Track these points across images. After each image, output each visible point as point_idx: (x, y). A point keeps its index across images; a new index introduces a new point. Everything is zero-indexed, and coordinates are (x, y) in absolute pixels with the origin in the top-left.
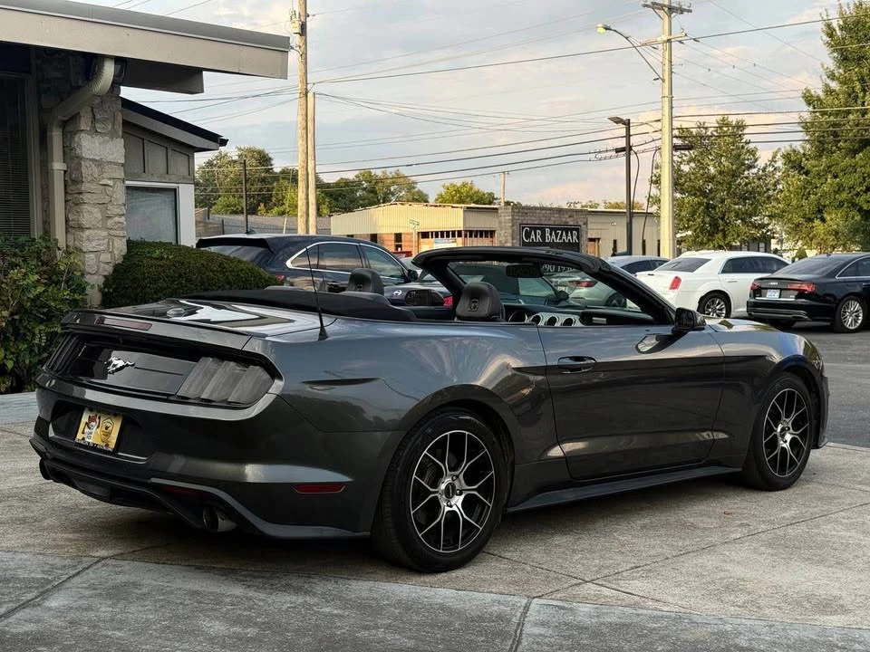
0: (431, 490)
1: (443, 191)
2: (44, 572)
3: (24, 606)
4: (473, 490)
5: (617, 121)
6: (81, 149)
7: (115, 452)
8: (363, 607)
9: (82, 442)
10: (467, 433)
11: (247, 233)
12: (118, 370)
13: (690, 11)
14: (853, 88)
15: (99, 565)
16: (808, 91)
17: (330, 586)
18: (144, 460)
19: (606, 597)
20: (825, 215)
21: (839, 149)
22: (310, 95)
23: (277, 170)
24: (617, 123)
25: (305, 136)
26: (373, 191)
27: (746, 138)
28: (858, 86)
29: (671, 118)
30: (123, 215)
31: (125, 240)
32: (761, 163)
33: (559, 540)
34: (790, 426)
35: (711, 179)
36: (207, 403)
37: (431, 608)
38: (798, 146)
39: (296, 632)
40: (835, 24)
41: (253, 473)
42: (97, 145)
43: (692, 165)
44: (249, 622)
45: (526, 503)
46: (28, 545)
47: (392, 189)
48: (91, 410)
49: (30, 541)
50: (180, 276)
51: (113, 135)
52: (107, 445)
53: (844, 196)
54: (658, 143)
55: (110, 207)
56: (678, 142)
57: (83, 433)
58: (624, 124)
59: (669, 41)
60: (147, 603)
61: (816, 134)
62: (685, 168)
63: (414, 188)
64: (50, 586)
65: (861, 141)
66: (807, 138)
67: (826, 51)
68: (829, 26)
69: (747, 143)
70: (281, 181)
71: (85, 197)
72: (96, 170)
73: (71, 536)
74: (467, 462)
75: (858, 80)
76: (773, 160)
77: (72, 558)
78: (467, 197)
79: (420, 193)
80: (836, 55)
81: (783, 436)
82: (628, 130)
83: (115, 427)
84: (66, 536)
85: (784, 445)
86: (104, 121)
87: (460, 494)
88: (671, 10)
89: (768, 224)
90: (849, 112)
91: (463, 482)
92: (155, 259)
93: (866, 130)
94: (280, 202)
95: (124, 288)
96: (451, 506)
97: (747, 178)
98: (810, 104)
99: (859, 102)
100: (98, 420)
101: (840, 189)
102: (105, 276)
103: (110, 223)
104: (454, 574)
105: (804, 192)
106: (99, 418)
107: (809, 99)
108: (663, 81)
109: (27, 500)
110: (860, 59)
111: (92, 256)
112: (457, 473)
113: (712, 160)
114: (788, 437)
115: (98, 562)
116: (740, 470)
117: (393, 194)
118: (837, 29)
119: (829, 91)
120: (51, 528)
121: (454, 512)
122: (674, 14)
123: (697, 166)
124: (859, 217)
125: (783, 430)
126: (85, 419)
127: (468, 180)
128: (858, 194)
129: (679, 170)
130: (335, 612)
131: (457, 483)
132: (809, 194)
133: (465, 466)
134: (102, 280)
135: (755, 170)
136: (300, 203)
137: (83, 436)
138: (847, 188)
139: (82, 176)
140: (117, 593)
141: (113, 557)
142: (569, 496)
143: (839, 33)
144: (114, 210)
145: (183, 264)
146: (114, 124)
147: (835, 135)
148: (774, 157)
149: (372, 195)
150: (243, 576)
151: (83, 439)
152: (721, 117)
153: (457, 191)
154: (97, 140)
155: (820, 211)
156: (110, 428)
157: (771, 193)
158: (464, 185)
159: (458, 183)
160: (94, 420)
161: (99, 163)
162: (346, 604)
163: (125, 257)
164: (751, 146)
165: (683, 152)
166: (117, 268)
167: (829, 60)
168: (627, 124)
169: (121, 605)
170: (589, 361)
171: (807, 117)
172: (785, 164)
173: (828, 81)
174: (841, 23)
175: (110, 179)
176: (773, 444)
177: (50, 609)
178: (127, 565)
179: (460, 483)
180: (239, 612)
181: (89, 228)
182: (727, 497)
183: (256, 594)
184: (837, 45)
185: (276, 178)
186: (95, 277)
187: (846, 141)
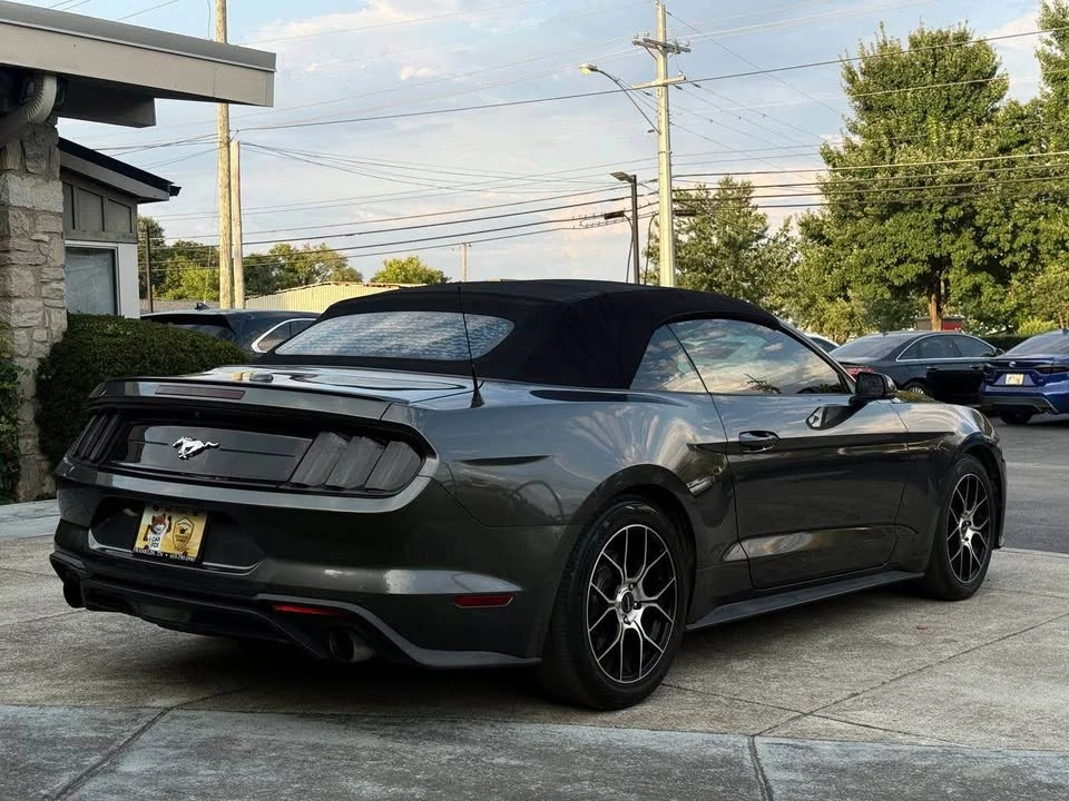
0: (610, 602)
1: (383, 268)
2: (95, 729)
3: (91, 773)
4: (653, 601)
5: (622, 177)
6: (7, 194)
7: (198, 562)
8: (545, 754)
9: (145, 552)
10: (647, 528)
11: (198, 308)
12: (195, 453)
13: (688, 51)
14: (879, 143)
15: (167, 717)
16: (827, 146)
17: (488, 731)
18: (249, 570)
19: (841, 731)
20: (849, 292)
21: (866, 215)
22: (233, 145)
23: (169, 243)
24: (621, 179)
25: (227, 196)
26: (293, 270)
27: (753, 202)
28: (885, 140)
29: (671, 178)
30: (62, 279)
31: (64, 312)
32: (771, 233)
33: (738, 665)
34: (971, 520)
35: (715, 252)
36: (336, 491)
37: (632, 753)
38: (816, 212)
39: (477, 789)
40: (856, 69)
41: (397, 581)
42: (28, 189)
43: (693, 234)
44: (406, 781)
45: (706, 618)
46: (55, 697)
47: (317, 267)
48: (156, 508)
49: (55, 691)
50: (143, 357)
51: (48, 177)
52: (185, 554)
53: (872, 269)
54: (655, 208)
55: (45, 270)
56: (676, 206)
57: (145, 539)
58: (630, 181)
59: (666, 85)
60: (258, 762)
61: (838, 198)
62: (684, 238)
63: (344, 265)
64: (113, 747)
65: (890, 205)
66: (827, 202)
67: (846, 98)
68: (849, 70)
69: (756, 207)
70: (177, 257)
71: (14, 256)
72: (27, 222)
73: (106, 683)
74: (647, 567)
75: (885, 134)
76: (786, 228)
77: (125, 710)
78: (415, 275)
79: (352, 271)
80: (857, 103)
81: (964, 532)
82: (634, 189)
83: (196, 530)
84: (100, 683)
85: (966, 544)
86: (37, 158)
87: (639, 608)
88: (666, 48)
89: (782, 306)
90: (875, 171)
91: (642, 592)
92: (109, 336)
93: (897, 192)
94: (176, 284)
95: (68, 374)
96: (629, 623)
97: (755, 250)
98: (829, 162)
99: (887, 158)
100: (167, 522)
101: (868, 261)
102: (40, 359)
103: (45, 290)
104: (637, 710)
105: (827, 265)
106: (170, 519)
107: (829, 157)
108: (660, 133)
109: (18, 641)
110: (887, 108)
111: (23, 332)
112: (635, 580)
113: (716, 229)
114: (970, 534)
115: (162, 714)
116: (922, 574)
117: (318, 274)
118: (859, 73)
119: (852, 147)
120: (74, 675)
121: (633, 630)
122: (670, 54)
123: (698, 236)
124: (889, 294)
125: (964, 525)
126: (146, 520)
127: (413, 254)
128: (887, 268)
129: (677, 241)
130: (512, 762)
131: (634, 593)
132: (832, 268)
133: (644, 571)
134: (36, 365)
135: (764, 241)
136: (222, 280)
137: (146, 543)
138: (875, 260)
139: (9, 229)
140: (210, 751)
141: (179, 707)
142: (749, 609)
143: (861, 78)
144: (49, 273)
145: (145, 341)
146: (49, 162)
147: (861, 197)
148: (786, 225)
149: (291, 274)
150: (366, 723)
151: (146, 547)
152: (723, 178)
153: (402, 268)
154: (29, 182)
155: (844, 288)
156: (189, 531)
157: (783, 267)
158: (410, 261)
159: (403, 258)
160: (162, 522)
161: (31, 213)
162: (522, 752)
163: (65, 334)
164: (760, 211)
165: (681, 219)
166: (55, 349)
167: (849, 109)
168: (633, 180)
169: (224, 767)
170: (771, 437)
171: (827, 177)
172: (802, 234)
173: (850, 135)
174: (863, 65)
175: (45, 233)
176: (955, 542)
177: (128, 775)
178: (204, 716)
179: (640, 594)
180: (386, 768)
181: (19, 297)
182: (906, 608)
183: (397, 745)
184: (859, 91)
185: (169, 253)
186: (28, 360)
187: (873, 205)
